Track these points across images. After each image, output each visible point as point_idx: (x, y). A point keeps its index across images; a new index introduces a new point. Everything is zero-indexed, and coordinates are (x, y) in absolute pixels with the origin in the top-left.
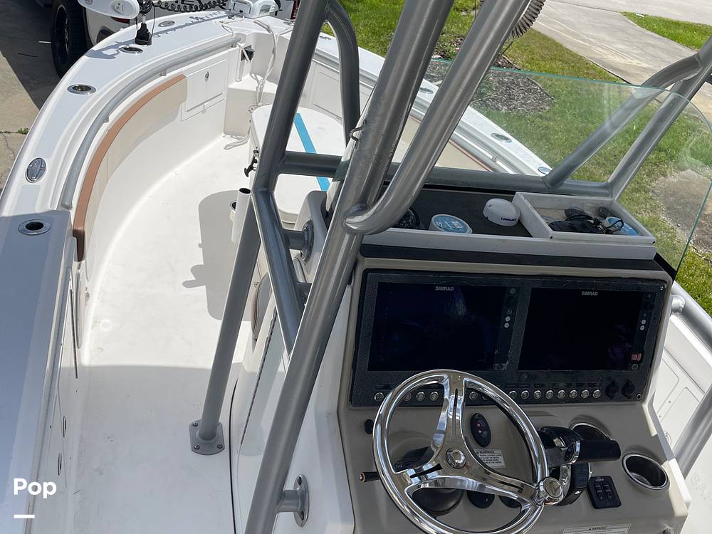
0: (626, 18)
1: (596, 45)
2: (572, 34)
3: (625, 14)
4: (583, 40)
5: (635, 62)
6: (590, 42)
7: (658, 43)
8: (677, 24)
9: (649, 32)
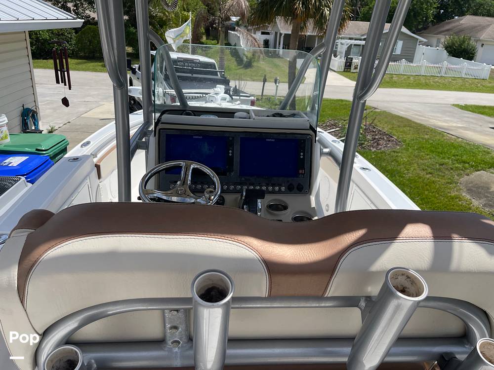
0: (453, 107)
1: (432, 119)
2: (419, 116)
3: (453, 105)
4: (425, 117)
5: (454, 125)
6: (430, 118)
7: (471, 116)
8: (485, 107)
9: (467, 112)
